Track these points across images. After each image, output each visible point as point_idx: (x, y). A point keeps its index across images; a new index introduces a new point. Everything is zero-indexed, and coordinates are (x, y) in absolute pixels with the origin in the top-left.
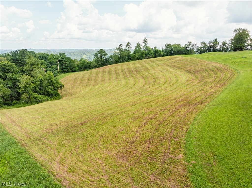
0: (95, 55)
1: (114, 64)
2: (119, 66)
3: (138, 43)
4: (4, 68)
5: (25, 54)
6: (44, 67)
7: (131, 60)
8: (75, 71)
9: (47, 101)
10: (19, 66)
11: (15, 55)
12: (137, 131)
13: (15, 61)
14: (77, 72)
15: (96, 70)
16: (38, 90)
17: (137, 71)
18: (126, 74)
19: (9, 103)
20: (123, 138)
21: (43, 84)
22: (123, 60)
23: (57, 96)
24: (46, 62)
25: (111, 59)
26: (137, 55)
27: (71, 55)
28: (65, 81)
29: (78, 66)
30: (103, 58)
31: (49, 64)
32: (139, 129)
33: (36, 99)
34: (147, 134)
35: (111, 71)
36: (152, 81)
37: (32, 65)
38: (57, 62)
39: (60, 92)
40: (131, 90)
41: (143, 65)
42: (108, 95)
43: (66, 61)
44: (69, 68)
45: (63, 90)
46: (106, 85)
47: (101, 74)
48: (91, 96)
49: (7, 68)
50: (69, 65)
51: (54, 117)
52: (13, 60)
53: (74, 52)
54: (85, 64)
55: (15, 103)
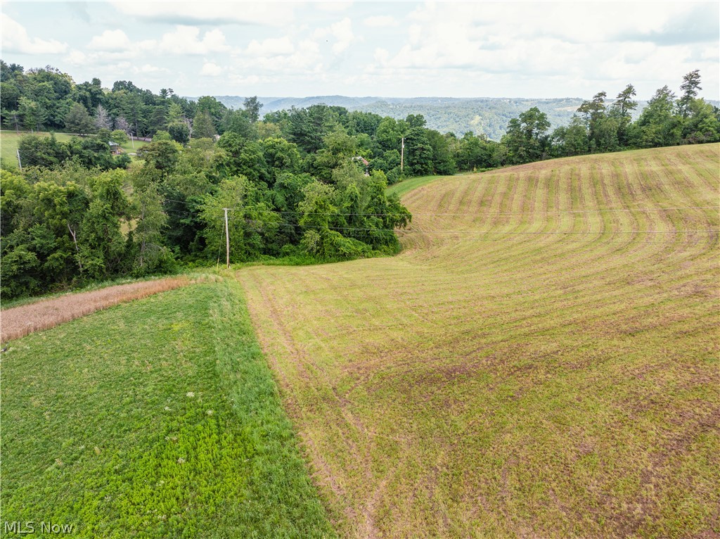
0: (511, 126)
1: (567, 155)
2: (582, 165)
3: (661, 88)
4: (272, 156)
5: (321, 119)
6: (364, 154)
7: (626, 145)
8: (445, 173)
9: (364, 256)
10: (305, 149)
11: (299, 119)
12: (644, 470)
13: (299, 137)
14: (450, 174)
15: (508, 174)
16: (344, 223)
17: (646, 189)
18: (606, 196)
19: (273, 250)
20: (592, 488)
21: (357, 207)
22: (598, 144)
23: (390, 244)
24: (372, 138)
25: (558, 140)
26: (654, 130)
27: (438, 116)
28: (414, 202)
29: (455, 156)
30: (534, 137)
31: (377, 147)
32: (656, 464)
33: (336, 247)
34: (689, 504)
35: (556, 178)
36: (702, 232)
37: (336, 151)
38: (399, 141)
39: (399, 233)
40: (617, 261)
41: (670, 168)
42: (540, 265)
43: (423, 143)
44: (430, 162)
45: (407, 227)
46: (536, 226)
47: (521, 187)
48: (484, 262)
49: (279, 154)
50: (430, 154)
51: (376, 322)
52: (294, 134)
53: (448, 107)
54: (477, 150)
55: (288, 251)
